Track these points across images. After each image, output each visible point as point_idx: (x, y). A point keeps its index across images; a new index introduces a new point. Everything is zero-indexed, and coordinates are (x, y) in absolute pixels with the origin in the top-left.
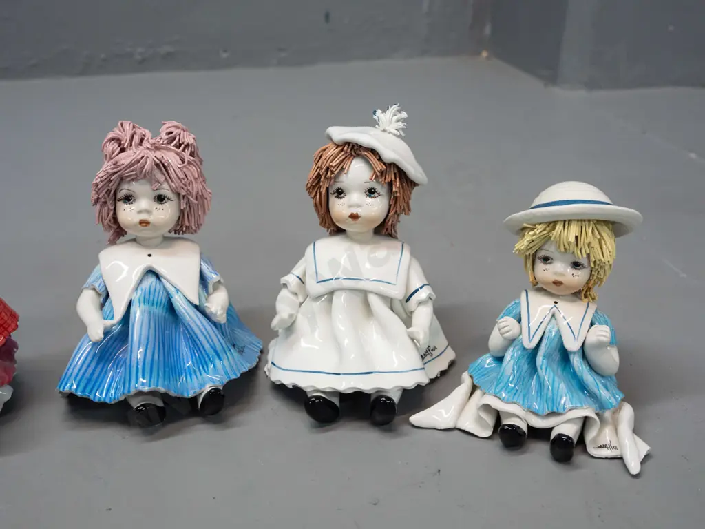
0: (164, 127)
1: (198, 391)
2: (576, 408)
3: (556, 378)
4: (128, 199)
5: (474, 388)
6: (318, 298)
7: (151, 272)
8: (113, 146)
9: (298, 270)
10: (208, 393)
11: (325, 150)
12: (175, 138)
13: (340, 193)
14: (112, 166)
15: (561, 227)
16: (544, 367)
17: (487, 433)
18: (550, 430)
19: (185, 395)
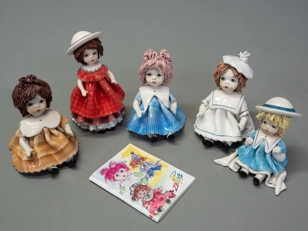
0: (162, 51)
1: (167, 134)
2: (263, 171)
3: (260, 160)
4: (149, 75)
5: (237, 155)
6: (212, 110)
7: (155, 97)
8: (146, 58)
9: (207, 99)
10: (170, 135)
11: (221, 64)
12: (164, 56)
13: (223, 79)
14: (146, 65)
15: (270, 114)
16: (257, 155)
17: (236, 171)
18: (255, 175)
19: (164, 135)
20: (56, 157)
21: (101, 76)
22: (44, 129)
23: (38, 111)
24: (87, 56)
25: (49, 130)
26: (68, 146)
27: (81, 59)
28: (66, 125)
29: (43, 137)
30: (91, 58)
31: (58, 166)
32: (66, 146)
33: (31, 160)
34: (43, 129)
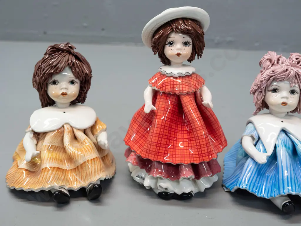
0: (293, 56)
4: (275, 90)
7: (284, 131)
8: (268, 63)
12: (300, 62)
14: (271, 73)
20: (71, 176)
21: (187, 87)
22: (65, 126)
23: (64, 94)
24: (172, 44)
25: (73, 131)
26: (94, 161)
27: (160, 47)
28: (101, 131)
29: (60, 139)
30: (178, 49)
31: (70, 191)
32: (91, 160)
33: (32, 170)
34: (63, 126)
